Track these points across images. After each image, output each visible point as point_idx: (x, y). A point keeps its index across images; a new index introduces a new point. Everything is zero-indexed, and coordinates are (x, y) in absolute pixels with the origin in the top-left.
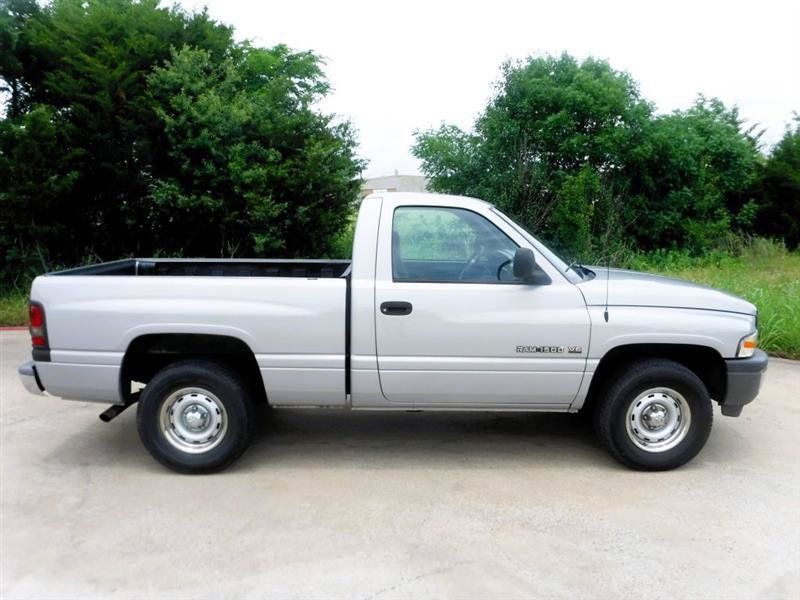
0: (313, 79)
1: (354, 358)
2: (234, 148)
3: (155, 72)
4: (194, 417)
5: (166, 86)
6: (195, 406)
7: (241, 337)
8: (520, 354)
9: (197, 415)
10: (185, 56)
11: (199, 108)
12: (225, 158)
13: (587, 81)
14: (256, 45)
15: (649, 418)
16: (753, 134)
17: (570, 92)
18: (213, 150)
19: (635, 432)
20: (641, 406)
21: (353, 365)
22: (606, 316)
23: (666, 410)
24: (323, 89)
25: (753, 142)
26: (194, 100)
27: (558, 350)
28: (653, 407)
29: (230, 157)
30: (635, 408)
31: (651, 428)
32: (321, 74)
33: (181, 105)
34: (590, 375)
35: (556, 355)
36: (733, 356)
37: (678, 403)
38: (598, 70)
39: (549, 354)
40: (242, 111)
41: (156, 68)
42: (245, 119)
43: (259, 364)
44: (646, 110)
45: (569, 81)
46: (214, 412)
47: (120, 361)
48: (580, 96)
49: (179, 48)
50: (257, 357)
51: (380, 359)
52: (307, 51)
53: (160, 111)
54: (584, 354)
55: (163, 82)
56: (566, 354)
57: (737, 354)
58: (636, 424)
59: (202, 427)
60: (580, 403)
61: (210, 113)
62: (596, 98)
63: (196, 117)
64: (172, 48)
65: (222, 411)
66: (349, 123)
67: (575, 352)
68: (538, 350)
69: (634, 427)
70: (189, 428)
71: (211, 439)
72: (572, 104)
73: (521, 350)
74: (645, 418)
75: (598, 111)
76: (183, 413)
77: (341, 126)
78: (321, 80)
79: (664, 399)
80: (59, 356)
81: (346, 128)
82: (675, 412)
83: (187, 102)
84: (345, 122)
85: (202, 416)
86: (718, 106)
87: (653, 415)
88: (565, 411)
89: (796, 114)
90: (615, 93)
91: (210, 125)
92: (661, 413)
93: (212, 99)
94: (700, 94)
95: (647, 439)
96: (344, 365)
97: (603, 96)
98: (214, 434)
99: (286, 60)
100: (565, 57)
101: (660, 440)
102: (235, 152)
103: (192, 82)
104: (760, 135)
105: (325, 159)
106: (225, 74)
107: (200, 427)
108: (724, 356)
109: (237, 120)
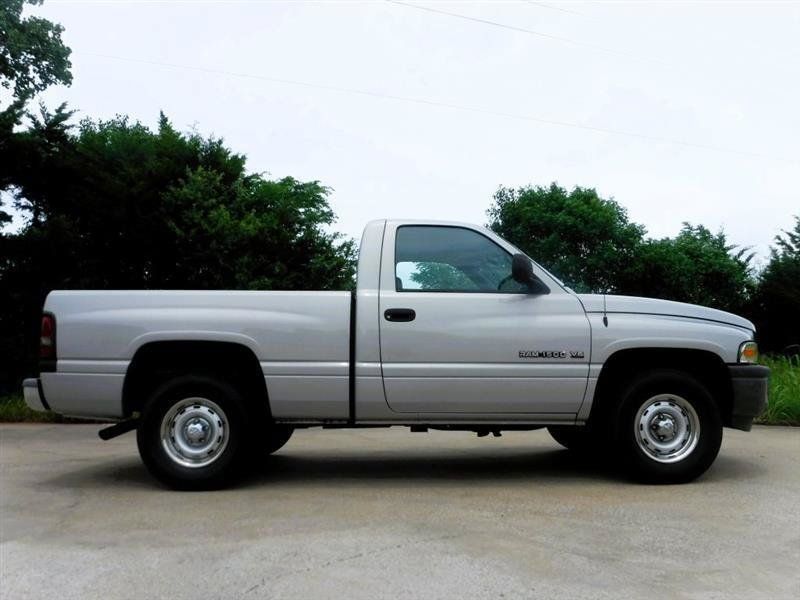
0: (318, 208)
1: (359, 365)
2: (241, 260)
3: (170, 191)
4: (196, 428)
5: (179, 203)
6: (197, 418)
7: (247, 344)
8: (522, 359)
9: (199, 426)
10: (199, 176)
11: (210, 222)
12: (232, 269)
13: (577, 207)
14: (266, 178)
15: (658, 427)
16: (743, 259)
17: (561, 217)
18: (221, 261)
19: (646, 442)
20: (648, 415)
21: (357, 372)
22: (605, 321)
23: (674, 418)
24: (327, 217)
25: (743, 266)
26: (205, 215)
27: (560, 355)
28: (660, 415)
29: (237, 268)
30: (643, 417)
31: (662, 439)
32: (325, 205)
33: (192, 219)
34: (594, 380)
35: (559, 360)
36: (735, 361)
37: (685, 412)
38: (587, 198)
39: (552, 359)
40: (250, 225)
41: (172, 189)
42: (253, 233)
43: (264, 372)
44: (635, 233)
45: (560, 209)
46: (216, 425)
47: (125, 370)
48: (570, 221)
49: (194, 169)
50: (262, 364)
51: (384, 366)
52: (313, 181)
53: (171, 224)
54: (586, 359)
55: (177, 199)
56: (568, 358)
57: (738, 359)
58: (645, 434)
59: (202, 441)
60: (585, 413)
61: (219, 225)
62: (586, 222)
63: (206, 230)
64: (188, 169)
65: (224, 423)
66: (351, 243)
67: (577, 357)
68: (541, 355)
69: (643, 438)
70: (189, 442)
71: (211, 453)
72: (563, 228)
73: (525, 356)
74: (654, 427)
75: (589, 234)
76: (185, 425)
77: (344, 245)
78: (326, 209)
79: (671, 408)
80: (64, 366)
81: (349, 249)
82: (683, 421)
83: (197, 216)
84: (348, 240)
85: (204, 428)
86: (704, 232)
87: (662, 424)
88: (572, 423)
89: (780, 239)
90: (604, 217)
91: (220, 236)
92: (668, 421)
93: (223, 215)
94: (686, 224)
95: (658, 450)
96: (348, 372)
97: (593, 220)
98: (215, 449)
99: (293, 190)
100: (554, 187)
101: (673, 451)
102: (242, 263)
103: (205, 199)
104: (748, 260)
105: (329, 272)
106: (236, 194)
107: (200, 440)
108: (726, 361)
109: (245, 233)
